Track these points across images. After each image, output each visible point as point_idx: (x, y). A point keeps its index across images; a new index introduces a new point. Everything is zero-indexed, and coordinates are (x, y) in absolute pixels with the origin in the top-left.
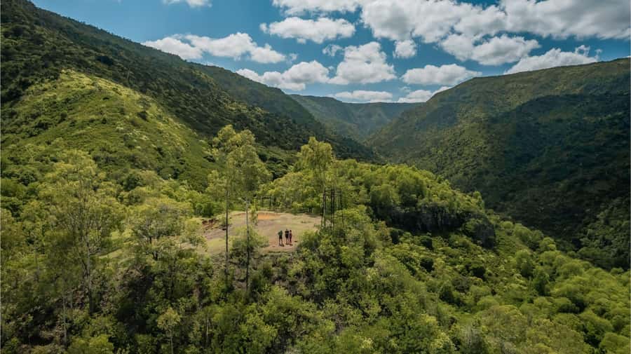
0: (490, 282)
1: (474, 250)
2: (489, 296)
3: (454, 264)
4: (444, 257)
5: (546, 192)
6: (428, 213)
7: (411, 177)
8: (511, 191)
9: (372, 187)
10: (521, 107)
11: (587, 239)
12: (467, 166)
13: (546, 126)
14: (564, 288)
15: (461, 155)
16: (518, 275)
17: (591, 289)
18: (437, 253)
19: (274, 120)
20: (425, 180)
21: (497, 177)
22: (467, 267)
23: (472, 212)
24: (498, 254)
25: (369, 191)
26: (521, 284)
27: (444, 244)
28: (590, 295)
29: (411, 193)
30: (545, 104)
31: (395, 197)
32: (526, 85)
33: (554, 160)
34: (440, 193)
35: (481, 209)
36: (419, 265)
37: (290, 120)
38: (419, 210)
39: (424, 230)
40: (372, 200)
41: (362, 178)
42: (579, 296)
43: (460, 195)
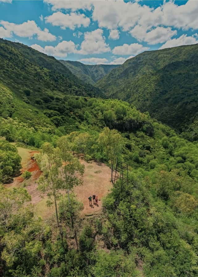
0: (152, 152)
1: (146, 138)
2: (153, 160)
3: (139, 145)
4: (134, 142)
5: (171, 109)
6: (128, 123)
7: (121, 106)
8: (157, 108)
9: (104, 112)
10: (165, 68)
11: (184, 128)
12: (139, 96)
13: (175, 77)
14: (179, 152)
15: (137, 91)
16: (162, 147)
17: (189, 152)
18: (132, 140)
19: (53, 75)
20: (126, 107)
21: (151, 102)
22: (143, 146)
23: (145, 122)
24: (155, 139)
25: (103, 114)
26: (163, 151)
27: (134, 136)
28: (188, 155)
29: (121, 114)
30: (175, 65)
31: (114, 117)
32: (167, 55)
33: (176, 93)
34: (133, 114)
35: (149, 120)
36: (125, 147)
37: (61, 75)
38: (124, 122)
39: (126, 130)
40: (104, 117)
41: (99, 107)
42: (184, 155)
43: (141, 114)
